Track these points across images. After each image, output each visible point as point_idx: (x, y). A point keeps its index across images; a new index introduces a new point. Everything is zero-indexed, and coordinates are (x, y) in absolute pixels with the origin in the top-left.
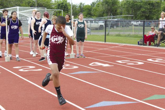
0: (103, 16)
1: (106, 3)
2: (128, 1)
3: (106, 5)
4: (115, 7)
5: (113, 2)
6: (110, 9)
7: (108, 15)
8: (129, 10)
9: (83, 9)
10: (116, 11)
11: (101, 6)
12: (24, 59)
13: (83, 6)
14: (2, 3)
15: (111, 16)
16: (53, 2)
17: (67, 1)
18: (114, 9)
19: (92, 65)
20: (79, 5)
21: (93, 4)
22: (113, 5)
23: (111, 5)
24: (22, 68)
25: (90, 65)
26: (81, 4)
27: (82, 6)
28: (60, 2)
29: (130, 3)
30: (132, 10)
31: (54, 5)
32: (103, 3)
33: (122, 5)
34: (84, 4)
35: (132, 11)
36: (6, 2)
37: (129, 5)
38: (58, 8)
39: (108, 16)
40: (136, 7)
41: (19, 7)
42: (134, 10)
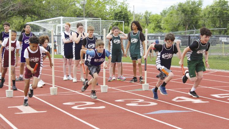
0: (177, 30)
1: (182, 11)
2: (214, 9)
3: (183, 14)
4: (195, 17)
5: (193, 10)
6: (188, 19)
7: (185, 28)
8: (215, 22)
9: (150, 19)
10: (197, 22)
11: (175, 15)
12: (76, 92)
13: (150, 16)
14: (38, 13)
15: (194, 29)
16: (107, 11)
17: (127, 9)
18: (194, 19)
19: (176, 100)
20: (144, 14)
21: (164, 13)
22: (192, 14)
23: (190, 14)
24: (76, 104)
25: (174, 100)
26: (147, 13)
27: (148, 16)
28: (117, 10)
29: (218, 11)
30: (220, 20)
31: (109, 14)
32: (178, 12)
33: (205, 15)
34: (151, 13)
35: (220, 23)
36: (44, 10)
37: (215, 14)
38: (116, 19)
39: (185, 30)
40: (226, 17)
41: (63, 17)
42: (223, 21)
